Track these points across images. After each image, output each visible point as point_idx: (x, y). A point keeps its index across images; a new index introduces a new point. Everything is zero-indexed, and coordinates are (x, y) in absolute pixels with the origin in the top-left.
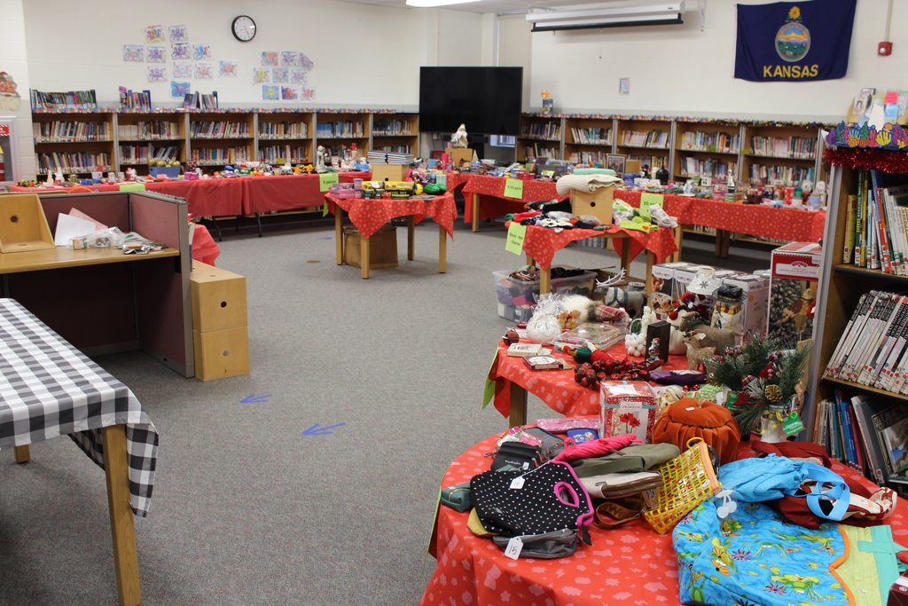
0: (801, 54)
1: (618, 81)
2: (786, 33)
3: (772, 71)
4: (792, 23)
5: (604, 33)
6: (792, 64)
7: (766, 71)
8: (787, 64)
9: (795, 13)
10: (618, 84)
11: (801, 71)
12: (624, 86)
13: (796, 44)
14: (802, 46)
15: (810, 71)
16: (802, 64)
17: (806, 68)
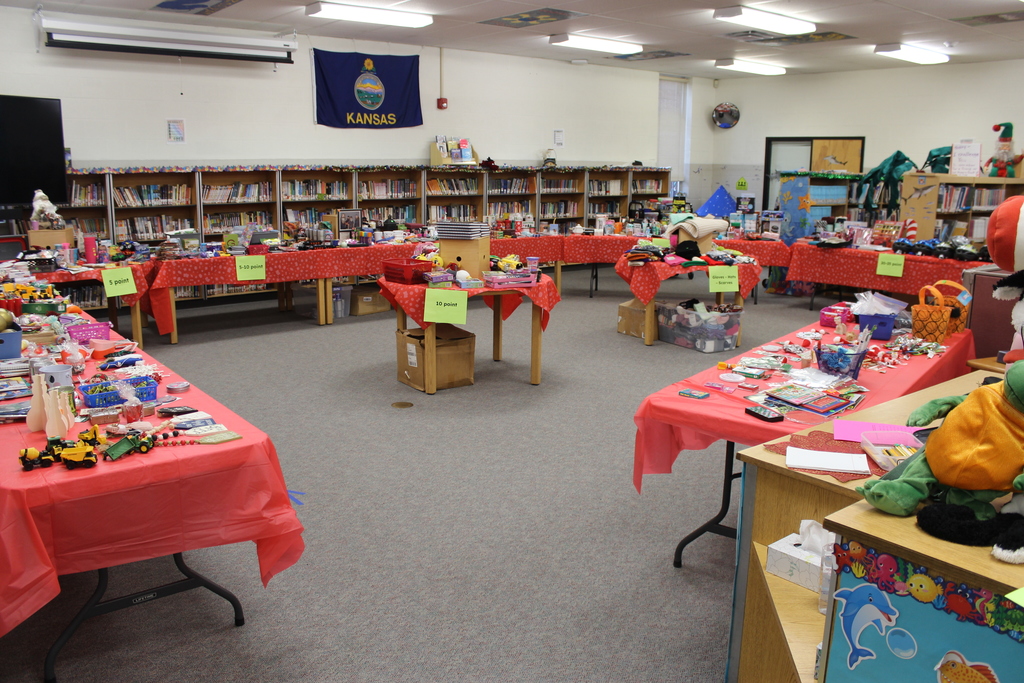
0: (378, 103)
1: (167, 124)
2: (363, 82)
3: (355, 117)
4: (368, 74)
5: (183, 62)
6: (373, 112)
7: (349, 118)
8: (369, 112)
9: (369, 65)
10: (167, 127)
11: (380, 119)
12: (175, 130)
13: (373, 94)
14: (377, 96)
15: (388, 120)
16: (379, 112)
17: (383, 116)
